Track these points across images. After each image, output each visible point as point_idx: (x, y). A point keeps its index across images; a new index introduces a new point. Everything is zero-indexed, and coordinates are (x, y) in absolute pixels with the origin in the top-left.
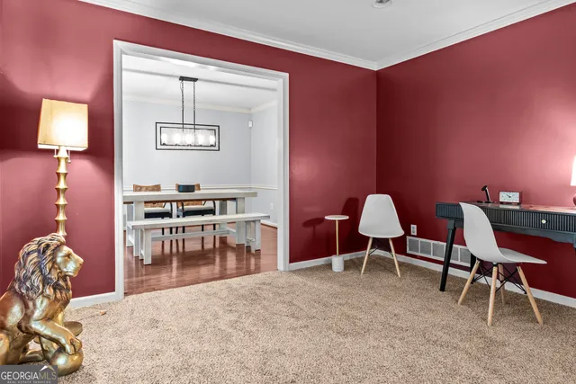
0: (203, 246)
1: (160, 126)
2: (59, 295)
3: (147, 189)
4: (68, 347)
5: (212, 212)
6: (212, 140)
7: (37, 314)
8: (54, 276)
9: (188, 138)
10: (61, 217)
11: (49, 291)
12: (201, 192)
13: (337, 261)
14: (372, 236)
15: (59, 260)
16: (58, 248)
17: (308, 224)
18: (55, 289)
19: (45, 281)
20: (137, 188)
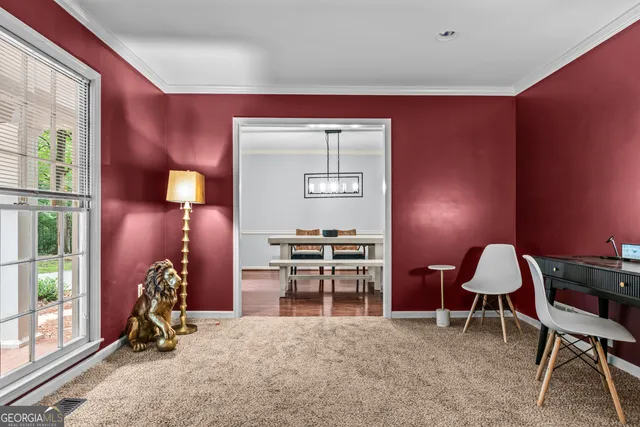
0: (333, 288)
1: (308, 177)
2: (164, 299)
3: (309, 233)
4: (166, 335)
5: (361, 256)
6: (355, 186)
7: (152, 310)
8: (161, 286)
9: (334, 186)
10: (185, 250)
11: (158, 296)
12: (357, 237)
13: (441, 316)
14: (479, 292)
15: (166, 277)
16: (166, 269)
17: (414, 272)
18: (162, 295)
19: (157, 289)
20: (299, 232)
